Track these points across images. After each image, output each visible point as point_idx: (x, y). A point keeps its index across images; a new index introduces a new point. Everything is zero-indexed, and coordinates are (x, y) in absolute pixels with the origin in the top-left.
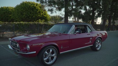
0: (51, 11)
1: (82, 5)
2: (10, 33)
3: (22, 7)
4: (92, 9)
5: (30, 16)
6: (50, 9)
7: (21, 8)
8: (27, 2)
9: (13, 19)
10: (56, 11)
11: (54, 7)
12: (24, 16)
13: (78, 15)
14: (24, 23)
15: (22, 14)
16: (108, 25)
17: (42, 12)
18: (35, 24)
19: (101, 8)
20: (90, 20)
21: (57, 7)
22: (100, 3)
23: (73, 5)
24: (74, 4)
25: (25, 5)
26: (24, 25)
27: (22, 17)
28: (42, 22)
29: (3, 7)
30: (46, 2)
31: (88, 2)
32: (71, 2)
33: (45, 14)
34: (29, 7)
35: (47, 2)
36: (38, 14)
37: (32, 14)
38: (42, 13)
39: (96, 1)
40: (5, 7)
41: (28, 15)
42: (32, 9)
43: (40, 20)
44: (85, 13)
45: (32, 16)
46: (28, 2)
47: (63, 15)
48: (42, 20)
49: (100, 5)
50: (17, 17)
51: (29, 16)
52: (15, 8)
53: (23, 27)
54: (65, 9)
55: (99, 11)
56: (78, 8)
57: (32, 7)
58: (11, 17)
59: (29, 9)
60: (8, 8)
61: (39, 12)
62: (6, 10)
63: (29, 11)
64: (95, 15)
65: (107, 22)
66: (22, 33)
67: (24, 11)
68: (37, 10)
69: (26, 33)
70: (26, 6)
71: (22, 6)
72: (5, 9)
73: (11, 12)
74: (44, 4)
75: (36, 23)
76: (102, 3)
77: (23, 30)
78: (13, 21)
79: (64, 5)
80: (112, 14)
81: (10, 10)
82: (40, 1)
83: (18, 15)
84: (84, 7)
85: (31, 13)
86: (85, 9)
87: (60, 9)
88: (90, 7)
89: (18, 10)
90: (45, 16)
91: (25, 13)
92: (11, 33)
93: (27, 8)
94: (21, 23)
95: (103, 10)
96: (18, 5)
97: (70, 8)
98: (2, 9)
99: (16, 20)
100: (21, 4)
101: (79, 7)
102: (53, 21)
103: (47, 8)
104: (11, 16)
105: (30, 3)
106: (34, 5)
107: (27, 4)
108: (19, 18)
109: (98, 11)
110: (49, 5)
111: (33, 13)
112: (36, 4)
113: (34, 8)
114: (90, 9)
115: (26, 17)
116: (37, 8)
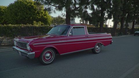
0: (49, 10)
1: (88, 4)
3: (17, 7)
4: (100, 9)
5: (27, 17)
7: (15, 8)
9: (5, 21)
11: (53, 6)
13: (85, 16)
15: (16, 14)
16: (120, 28)
19: (111, 7)
21: (57, 6)
22: (111, 1)
24: (77, 2)
25: (19, 3)
28: (37, 24)
34: (25, 6)
36: (36, 15)
37: (29, 15)
38: (41, 14)
42: (29, 9)
43: (35, 22)
44: (92, 14)
45: (29, 17)
50: (10, 19)
51: (24, 17)
53: (11, 31)
55: (110, 12)
56: (82, 7)
57: (29, 6)
59: (25, 9)
61: (38, 13)
63: (25, 12)
64: (105, 17)
67: (19, 11)
68: (35, 10)
70: (21, 5)
71: (16, 5)
73: (3, 13)
77: (11, 34)
78: (5, 23)
81: (2, 10)
83: (11, 15)
84: (90, 7)
85: (27, 14)
86: (92, 8)
87: (60, 9)
88: (98, 7)
89: (11, 10)
90: (45, 17)
91: (20, 13)
93: (23, 8)
96: (11, 4)
99: (9, 22)
100: (15, 2)
101: (84, 7)
102: (55, 23)
104: (3, 17)
105: (26, 2)
106: (31, 3)
107: (22, 3)
108: (12, 19)
109: (108, 11)
111: (30, 14)
112: (34, 3)
113: (32, 8)
114: (98, 9)
115: (21, 19)
116: (35, 8)
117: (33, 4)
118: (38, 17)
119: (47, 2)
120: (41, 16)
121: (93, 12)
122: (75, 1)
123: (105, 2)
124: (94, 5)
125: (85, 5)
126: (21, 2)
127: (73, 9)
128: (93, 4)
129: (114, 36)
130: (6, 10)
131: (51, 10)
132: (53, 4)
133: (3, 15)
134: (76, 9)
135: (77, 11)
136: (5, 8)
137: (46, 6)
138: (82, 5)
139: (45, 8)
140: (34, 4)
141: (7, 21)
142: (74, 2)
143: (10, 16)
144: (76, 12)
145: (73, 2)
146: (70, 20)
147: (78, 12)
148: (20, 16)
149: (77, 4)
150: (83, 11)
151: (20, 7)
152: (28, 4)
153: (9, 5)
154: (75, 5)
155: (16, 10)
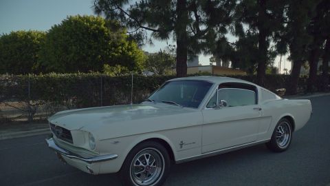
0: (138, 39)
1: (228, 21)
3: (68, 32)
4: (258, 32)
5: (89, 56)
6: (134, 33)
7: (64, 35)
8: (80, 17)
9: (43, 64)
10: (151, 40)
11: (146, 28)
12: (72, 54)
13: (221, 50)
14: (59, 75)
15: (66, 50)
16: (308, 76)
17: (123, 44)
19: (283, 27)
21: (157, 29)
22: (282, 13)
23: (199, 22)
25: (73, 24)
26: (59, 82)
27: (68, 58)
29: (15, 31)
30: (122, 16)
32: (193, 13)
34: (85, 31)
35: (127, 17)
36: (110, 50)
37: (94, 51)
38: (120, 48)
39: (269, 9)
40: (23, 33)
41: (81, 53)
42: (95, 36)
44: (238, 44)
45: (94, 54)
46: (84, 18)
49: (283, 20)
50: (53, 60)
51: (84, 55)
52: (50, 33)
55: (280, 37)
56: (215, 29)
57: (95, 30)
58: (37, 58)
59: (86, 36)
60: (29, 33)
61: (114, 45)
62: (24, 40)
63: (85, 43)
64: (268, 49)
65: (305, 67)
67: (72, 41)
68: (108, 39)
70: (76, 28)
71: (66, 29)
72: (21, 37)
73: (39, 47)
75: (95, 74)
76: (288, 14)
79: (172, 22)
81: (35, 41)
82: (106, 13)
83: (55, 52)
84: (234, 27)
85: (90, 47)
86: (239, 31)
87: (163, 35)
88: (252, 27)
89: (54, 40)
90: (130, 53)
91: (74, 47)
92: (21, 104)
93: (80, 35)
96: (55, 26)
98: (14, 37)
99: (52, 67)
100: (63, 22)
101: (219, 28)
102: (153, 68)
104: (37, 56)
105: (87, 19)
106: (100, 24)
107: (80, 24)
108: (58, 61)
109: (277, 36)
110: (131, 25)
111: (96, 48)
112: (104, 23)
113: (100, 34)
114: (252, 32)
115: (76, 59)
116: (109, 34)
117: (102, 26)
118: (114, 54)
119: (133, 20)
120: (121, 51)
121: (240, 40)
123: (268, 14)
124: (242, 23)
125: (220, 25)
126: (76, 22)
127: (193, 34)
128: (240, 20)
129: (295, 94)
130: (43, 40)
131: (142, 39)
132: (146, 26)
133: (37, 51)
134: (200, 34)
135: (203, 38)
136: (43, 35)
137: (132, 31)
138: (214, 26)
139: (130, 35)
140: (105, 25)
141: (47, 65)
142: (194, 19)
143: (53, 53)
144: (200, 41)
145: (192, 20)
146: (186, 60)
147: (204, 41)
148: (75, 53)
149: (203, 22)
150: (217, 39)
151: (74, 32)
152: (91, 25)
153: (51, 28)
154: (197, 25)
155: (67, 41)
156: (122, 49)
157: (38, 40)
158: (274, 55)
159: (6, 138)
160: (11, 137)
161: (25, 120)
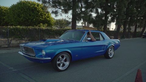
0: (56, 13)
1: (93, 8)
2: (2, 39)
3: (20, 8)
4: (104, 12)
5: (30, 19)
6: (54, 10)
7: (18, 9)
8: (25, 1)
9: (7, 22)
10: (61, 14)
11: (60, 9)
12: (22, 18)
13: (88, 19)
14: (22, 27)
15: (19, 16)
16: (122, 31)
17: (45, 15)
18: (36, 29)
19: (115, 11)
20: (102, 25)
21: (63, 9)
22: (114, 5)
23: (82, 7)
24: (84, 6)
25: (22, 5)
26: (22, 30)
27: (19, 20)
28: (44, 26)
30: (49, 3)
31: (100, 4)
32: (80, 3)
33: (48, 17)
34: (28, 8)
35: (51, 3)
36: (40, 17)
39: (109, 3)
41: (26, 17)
42: (33, 11)
43: (41, 24)
44: (96, 17)
45: (32, 18)
46: (27, 2)
47: (70, 19)
48: (44, 23)
49: (114, 8)
50: (12, 20)
51: (27, 18)
52: (10, 9)
53: (20, 33)
54: (73, 12)
55: (113, 15)
56: (88, 10)
57: (33, 7)
58: (4, 19)
59: (28, 10)
61: (41, 15)
63: (28, 13)
64: (108, 20)
65: (122, 28)
66: (18, 40)
67: (22, 12)
68: (39, 12)
69: (23, 40)
70: (24, 6)
71: (19, 6)
73: (5, 14)
74: (47, 5)
75: (37, 27)
76: (116, 6)
77: (20, 36)
78: (7, 24)
79: (71, 6)
80: (128, 19)
81: (3, 11)
83: (13, 17)
84: (95, 10)
85: (30, 15)
86: (97, 12)
87: (66, 12)
88: (102, 10)
89: (13, 11)
90: (48, 19)
91: (23, 15)
92: (4, 39)
93: (26, 9)
94: (17, 28)
95: (118, 14)
96: (14, 5)
97: (78, 11)
99: (12, 23)
100: (17, 3)
101: (90, 10)
102: (58, 26)
103: (50, 10)
105: (29, 3)
106: (35, 5)
108: (15, 21)
109: (111, 15)
110: (53, 7)
111: (33, 16)
112: (37, 5)
113: (35, 10)
114: (102, 12)
115: (24, 20)
116: (39, 10)
118: (41, 19)
119: (54, 5)
120: (44, 18)
121: (97, 15)
122: (82, 5)
123: (109, 5)
126: (24, 3)
128: (98, 7)
130: (7, 10)
133: (4, 16)
134: (82, 12)
135: (83, 14)
136: (7, 8)
141: (9, 23)
148: (23, 18)
151: (23, 8)
152: (31, 5)
154: (81, 8)
155: (19, 12)
156: (44, 17)
157: (4, 10)
158: (110, 22)
159: (4, 52)
160: (6, 52)
161: (6, 46)
